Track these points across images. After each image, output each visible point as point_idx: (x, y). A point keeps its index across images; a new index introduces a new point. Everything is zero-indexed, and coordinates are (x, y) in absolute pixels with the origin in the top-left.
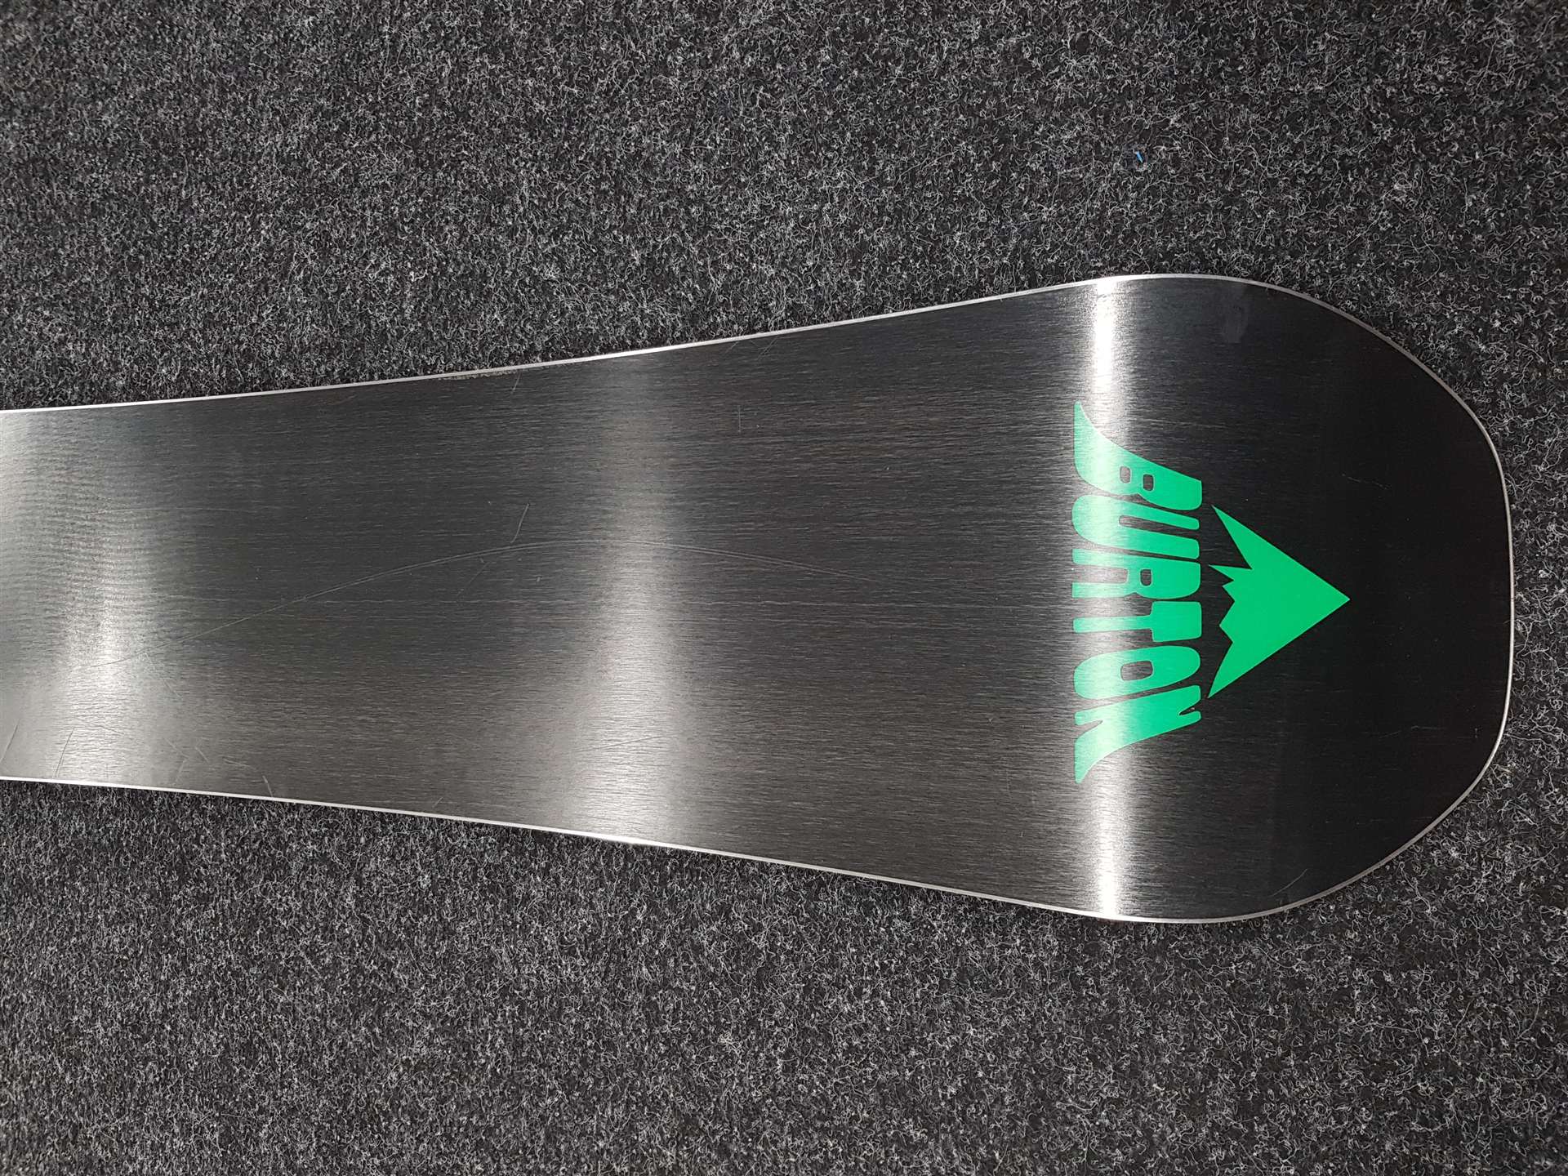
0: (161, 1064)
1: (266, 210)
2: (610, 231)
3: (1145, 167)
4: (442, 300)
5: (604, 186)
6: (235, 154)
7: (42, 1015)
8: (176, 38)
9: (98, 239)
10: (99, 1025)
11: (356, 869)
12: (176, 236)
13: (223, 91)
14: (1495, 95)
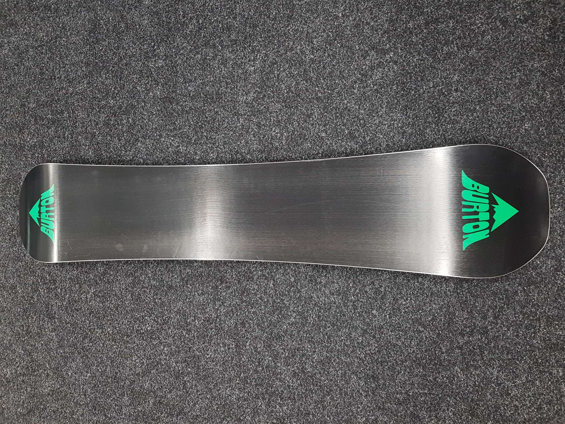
0: (216, 329)
1: (241, 115)
2: (339, 125)
3: (471, 118)
4: (293, 140)
5: (338, 115)
6: (231, 101)
7: (178, 320)
8: (211, 69)
9: (189, 120)
10: (196, 321)
11: (273, 278)
12: (214, 120)
13: (227, 84)
14: (546, 107)
